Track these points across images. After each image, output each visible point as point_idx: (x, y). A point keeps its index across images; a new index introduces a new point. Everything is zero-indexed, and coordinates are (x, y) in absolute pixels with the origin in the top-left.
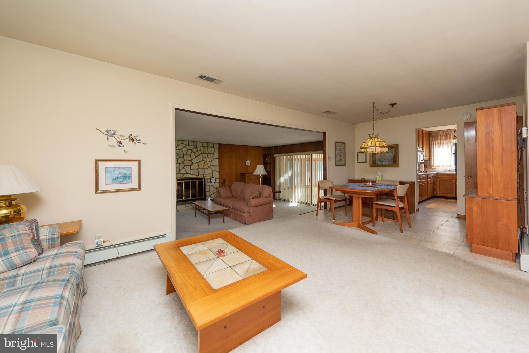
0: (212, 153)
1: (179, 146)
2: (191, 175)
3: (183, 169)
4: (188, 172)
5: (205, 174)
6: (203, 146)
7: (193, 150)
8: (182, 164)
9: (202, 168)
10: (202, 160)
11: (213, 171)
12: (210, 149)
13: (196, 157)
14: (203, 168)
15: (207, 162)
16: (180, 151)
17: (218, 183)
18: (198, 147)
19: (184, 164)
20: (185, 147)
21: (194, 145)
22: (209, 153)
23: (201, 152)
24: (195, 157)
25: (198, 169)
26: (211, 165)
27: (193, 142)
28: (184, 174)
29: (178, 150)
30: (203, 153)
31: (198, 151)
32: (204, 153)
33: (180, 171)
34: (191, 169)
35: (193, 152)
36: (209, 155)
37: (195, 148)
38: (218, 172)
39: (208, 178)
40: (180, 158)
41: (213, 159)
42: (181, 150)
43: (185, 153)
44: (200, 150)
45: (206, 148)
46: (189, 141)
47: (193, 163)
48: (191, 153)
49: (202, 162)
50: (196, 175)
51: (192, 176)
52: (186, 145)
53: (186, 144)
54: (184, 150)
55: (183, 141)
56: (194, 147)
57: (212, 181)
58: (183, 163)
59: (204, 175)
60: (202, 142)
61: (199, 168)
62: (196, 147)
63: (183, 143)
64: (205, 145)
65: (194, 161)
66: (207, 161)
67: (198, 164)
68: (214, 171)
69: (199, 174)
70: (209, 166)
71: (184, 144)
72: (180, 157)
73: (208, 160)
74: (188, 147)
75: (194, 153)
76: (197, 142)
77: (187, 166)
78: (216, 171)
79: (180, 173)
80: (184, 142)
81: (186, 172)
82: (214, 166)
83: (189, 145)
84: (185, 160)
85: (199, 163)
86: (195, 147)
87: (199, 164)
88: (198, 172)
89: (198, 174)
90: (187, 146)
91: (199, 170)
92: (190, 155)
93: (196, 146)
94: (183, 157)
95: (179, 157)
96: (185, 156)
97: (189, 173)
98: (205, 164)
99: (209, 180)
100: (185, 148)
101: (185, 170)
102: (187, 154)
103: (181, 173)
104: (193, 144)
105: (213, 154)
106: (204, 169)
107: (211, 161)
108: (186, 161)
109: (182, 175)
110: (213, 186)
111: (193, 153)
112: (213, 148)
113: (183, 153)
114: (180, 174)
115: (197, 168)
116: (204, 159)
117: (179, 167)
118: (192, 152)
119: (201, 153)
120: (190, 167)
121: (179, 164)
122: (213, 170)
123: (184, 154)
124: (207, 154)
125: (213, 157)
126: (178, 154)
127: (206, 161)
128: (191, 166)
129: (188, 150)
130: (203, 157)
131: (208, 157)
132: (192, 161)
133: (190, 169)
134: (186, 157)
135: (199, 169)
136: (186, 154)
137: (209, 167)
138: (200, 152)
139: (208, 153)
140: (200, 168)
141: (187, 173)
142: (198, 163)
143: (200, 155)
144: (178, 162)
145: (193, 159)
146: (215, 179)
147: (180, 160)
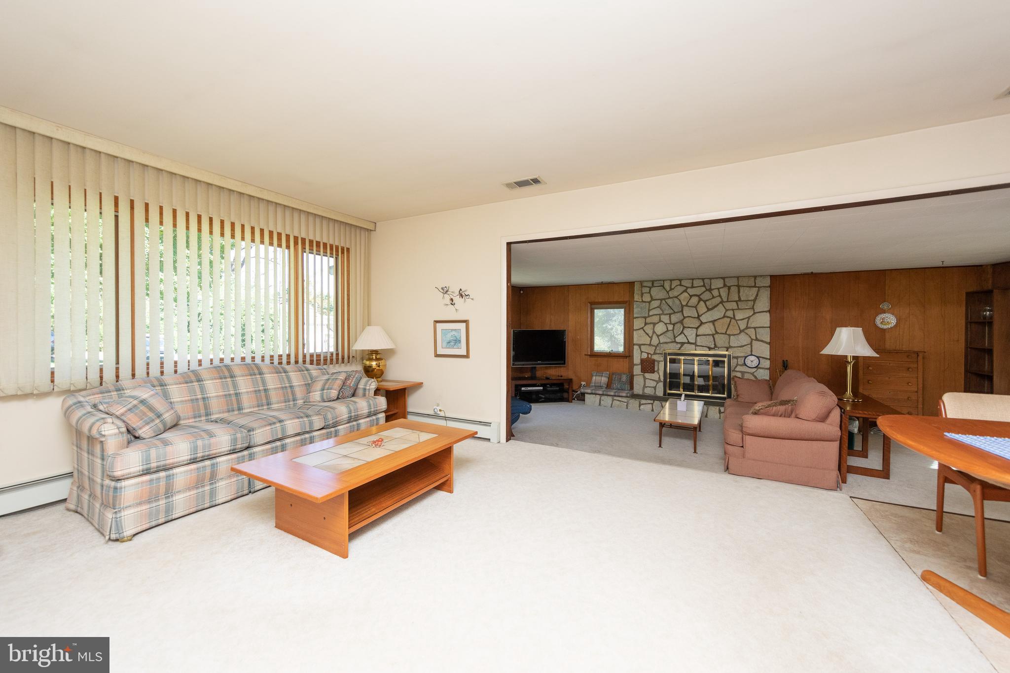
0: (750, 299)
1: (673, 291)
2: (697, 347)
3: (681, 334)
5: (731, 345)
6: (725, 285)
7: (701, 297)
8: (679, 325)
9: (723, 334)
10: (724, 317)
11: (752, 339)
12: (744, 291)
13: (709, 310)
14: (726, 333)
15: (736, 320)
16: (676, 300)
17: (767, 369)
18: (713, 289)
19: (683, 325)
20: (685, 291)
21: (704, 286)
22: (743, 301)
23: (722, 299)
24: (706, 310)
25: (713, 335)
26: (747, 328)
27: (703, 279)
28: (683, 344)
29: (672, 299)
30: (725, 299)
31: (713, 297)
32: (728, 301)
33: (675, 339)
34: (698, 334)
35: (703, 301)
36: (741, 305)
37: (707, 292)
38: (769, 343)
39: (740, 355)
40: (675, 312)
41: (754, 313)
42: (676, 297)
43: (684, 303)
44: (720, 296)
45: (734, 290)
46: (693, 279)
47: (702, 323)
48: (699, 302)
49: (722, 320)
50: (710, 348)
51: (699, 349)
52: (687, 288)
53: (687, 285)
54: (682, 297)
55: (680, 280)
56: (704, 289)
57: (748, 362)
58: (681, 322)
59: (727, 348)
60: (723, 278)
61: (717, 333)
62: (710, 290)
63: (680, 285)
64: (730, 282)
65: (704, 319)
66: (737, 318)
67: (714, 325)
68: (757, 339)
69: (715, 344)
70: (742, 329)
71: (683, 286)
73: (739, 315)
74: (691, 291)
75: (705, 302)
76: (711, 279)
77: (690, 329)
78: (762, 341)
79: (675, 342)
80: (683, 283)
81: (688, 340)
82: (755, 328)
83: (693, 287)
84: (685, 318)
85: (716, 323)
86: (707, 290)
87: (716, 325)
88: (715, 341)
89: (713, 346)
90: (689, 290)
91: (716, 336)
92: (696, 307)
93: (708, 288)
94: (682, 311)
95: (673, 312)
96: (685, 309)
97: (694, 342)
98: (730, 326)
99: (741, 361)
100: (685, 294)
101: (685, 336)
102: (689, 305)
103: (677, 343)
104: (702, 284)
105: (754, 301)
106: (729, 335)
107: (749, 318)
108: (687, 319)
109: (679, 345)
110: (753, 374)
111: (702, 303)
112: (755, 287)
113: (681, 303)
114: (675, 344)
115: (711, 333)
116: (730, 313)
117: (673, 330)
118: (700, 300)
119: (722, 302)
120: (695, 330)
121: (674, 325)
122: (755, 338)
123: (682, 306)
124: (736, 302)
125: (753, 308)
126: (671, 306)
127: (734, 318)
128: (697, 328)
129: (691, 296)
130: (727, 310)
131: (738, 309)
132: (701, 318)
133: (695, 334)
134: (687, 312)
136: (687, 305)
137: (741, 331)
138: (718, 300)
139: (740, 300)
141: (689, 343)
142: (713, 322)
143: (718, 305)
144: (670, 320)
145: (702, 315)
146: (757, 360)
147: (675, 318)
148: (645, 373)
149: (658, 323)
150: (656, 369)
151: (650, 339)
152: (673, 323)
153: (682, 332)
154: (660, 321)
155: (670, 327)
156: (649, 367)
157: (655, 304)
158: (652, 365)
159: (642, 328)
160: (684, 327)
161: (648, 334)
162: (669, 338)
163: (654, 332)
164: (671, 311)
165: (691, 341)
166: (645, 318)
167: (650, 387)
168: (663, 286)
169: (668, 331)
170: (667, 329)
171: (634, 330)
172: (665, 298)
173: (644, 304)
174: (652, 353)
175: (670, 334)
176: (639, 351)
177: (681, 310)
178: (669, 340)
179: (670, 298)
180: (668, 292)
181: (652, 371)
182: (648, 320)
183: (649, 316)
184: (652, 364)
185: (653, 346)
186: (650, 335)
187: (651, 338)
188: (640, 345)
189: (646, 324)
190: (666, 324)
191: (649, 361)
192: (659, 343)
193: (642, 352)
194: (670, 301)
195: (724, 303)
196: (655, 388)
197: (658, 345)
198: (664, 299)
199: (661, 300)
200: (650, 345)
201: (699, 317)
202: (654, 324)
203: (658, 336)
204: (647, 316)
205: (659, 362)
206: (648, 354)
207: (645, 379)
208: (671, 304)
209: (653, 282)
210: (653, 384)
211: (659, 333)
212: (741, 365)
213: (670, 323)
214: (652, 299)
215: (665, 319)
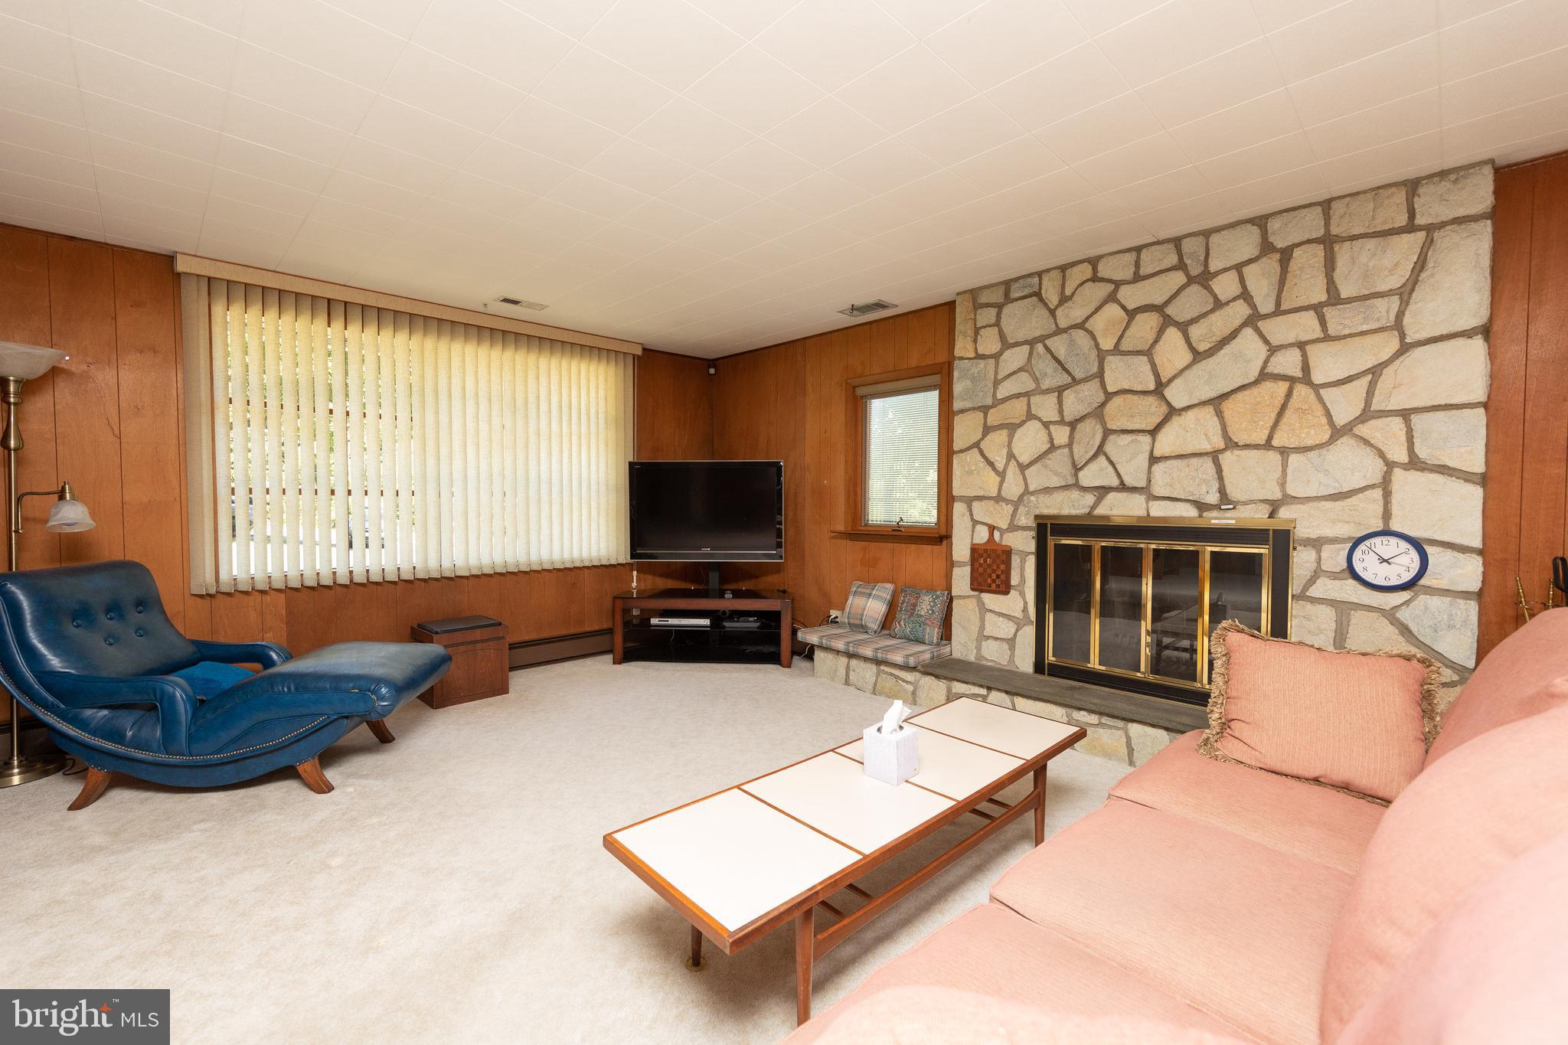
0: (1383, 287)
1: (1070, 304)
2: (1151, 503)
3: (1095, 456)
4: (1134, 474)
5: (1291, 490)
6: (1267, 250)
7: (1169, 311)
8: (1089, 426)
9: (1257, 447)
10: (1264, 376)
11: (1390, 465)
12: (1353, 261)
13: (1198, 356)
14: (1268, 445)
15: (1316, 388)
16: (1079, 336)
17: (1465, 595)
18: (1218, 274)
19: (1103, 424)
20: (1112, 298)
21: (1181, 266)
22: (1350, 300)
23: (1252, 306)
24: (1188, 357)
25: (1215, 455)
26: (1367, 414)
27: (1177, 242)
28: (1103, 491)
29: (1065, 336)
30: (1266, 306)
31: (1219, 304)
32: (1278, 312)
33: (1076, 475)
34: (1157, 453)
35: (1176, 325)
36: (1338, 320)
37: (1195, 288)
38: (1483, 480)
39: (1328, 532)
40: (1075, 382)
41: (1405, 348)
42: (1080, 325)
43: (1107, 344)
44: (1245, 295)
45: (1308, 260)
46: (1138, 250)
47: (1172, 412)
49: (1255, 391)
50: (1201, 506)
51: (1160, 511)
52: (1118, 284)
53: (1117, 277)
54: (1098, 324)
55: (1094, 262)
56: (1179, 278)
57: (1367, 564)
58: (1098, 414)
59: (1274, 507)
60: (1260, 222)
61: (1231, 444)
62: (1205, 279)
63: (1095, 279)
64: (1282, 235)
65: (1177, 395)
66: (1318, 378)
67: (1219, 414)
68: (1415, 463)
69: (1222, 491)
70: (1341, 418)
71: (1102, 281)
72: (1073, 379)
73: (1328, 364)
74: (1132, 296)
75: (1183, 327)
76: (1206, 234)
77: (1128, 438)
78: (1444, 471)
79: (1077, 485)
80: (1104, 270)
81: (1119, 476)
82: (1405, 414)
83: (1138, 278)
84: (1109, 396)
85: (1228, 406)
86: (1191, 280)
87: (1227, 414)
88: (1221, 478)
89: (1213, 498)
90: (1124, 293)
91: (1228, 459)
92: (1148, 353)
93: (1195, 270)
94: (1100, 375)
95: (1070, 380)
96: (1113, 363)
97: (1142, 484)
98: (1288, 413)
99: (1333, 557)
100: (1113, 311)
101: (1112, 463)
102: (1124, 348)
103: (1083, 489)
104: (1173, 259)
105: (1405, 293)
106: (1284, 452)
107: (1376, 371)
108: (1117, 401)
109: (1090, 499)
110: (1390, 615)
111: (1173, 334)
112: (1411, 228)
113: (1097, 345)
114: (1075, 494)
115: (1207, 447)
116: (1287, 362)
117: (1070, 445)
118: (1166, 323)
119: (1253, 320)
120: (1148, 438)
121: (1073, 425)
122: (1402, 456)
123: (1102, 356)
124: (1317, 308)
125: (1398, 326)
126: (1062, 358)
127: (1307, 380)
128: (1154, 432)
129: (1132, 314)
130: (1273, 350)
131: (1327, 338)
132: (1167, 392)
133: (1146, 455)
134: (1121, 373)
135: (1228, 454)
136: (1117, 350)
137: (1338, 433)
138: (1241, 310)
139: (1334, 297)
140: (1236, 445)
141: (1123, 487)
142: (1217, 402)
143: (1234, 334)
144: (1061, 411)
145: (1170, 381)
146: (1414, 555)
147: (1076, 402)
148: (982, 591)
149: (1023, 423)
150: (1014, 580)
151: (998, 479)
152: (1067, 419)
153: (1100, 451)
154: (1030, 416)
155: (1061, 435)
156: (994, 571)
157: (1015, 358)
158: (1003, 567)
159: (976, 445)
160: (1107, 433)
161: (991, 464)
162: (1056, 474)
163: (1011, 456)
164: (1066, 379)
165: (1129, 481)
166: (985, 409)
167: (996, 639)
168: (1038, 294)
169: (1053, 448)
170: (1051, 440)
171: (954, 452)
172: (1045, 333)
173: (982, 364)
174: (1005, 527)
175: (1060, 459)
176: (967, 518)
177: (1095, 369)
178: (1055, 482)
179: (1059, 331)
180: (1052, 313)
181: (1004, 588)
182: (993, 418)
183: (997, 403)
184: (1003, 562)
185: (1007, 501)
186: (1000, 466)
187: (1002, 475)
188: (969, 501)
189: (987, 430)
190: (1046, 425)
191: (994, 551)
192: (1027, 492)
193: (975, 523)
194: (1058, 345)
195: (1260, 324)
196: (1011, 642)
197: (1021, 498)
198: (1042, 339)
199: (1031, 343)
200: (999, 498)
201: (1159, 389)
202: (1012, 428)
203: (1023, 468)
204: (989, 401)
205: (1024, 555)
206: (992, 529)
207: (983, 610)
208: (1061, 352)
209: (1007, 284)
210: (1006, 629)
211: (1024, 459)
212: (1334, 576)
213: (1062, 422)
214: (1006, 345)
215: (1046, 407)
